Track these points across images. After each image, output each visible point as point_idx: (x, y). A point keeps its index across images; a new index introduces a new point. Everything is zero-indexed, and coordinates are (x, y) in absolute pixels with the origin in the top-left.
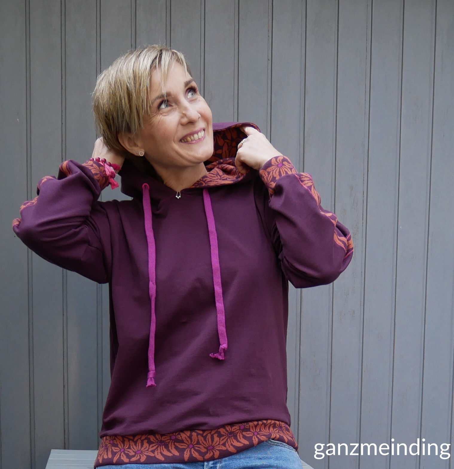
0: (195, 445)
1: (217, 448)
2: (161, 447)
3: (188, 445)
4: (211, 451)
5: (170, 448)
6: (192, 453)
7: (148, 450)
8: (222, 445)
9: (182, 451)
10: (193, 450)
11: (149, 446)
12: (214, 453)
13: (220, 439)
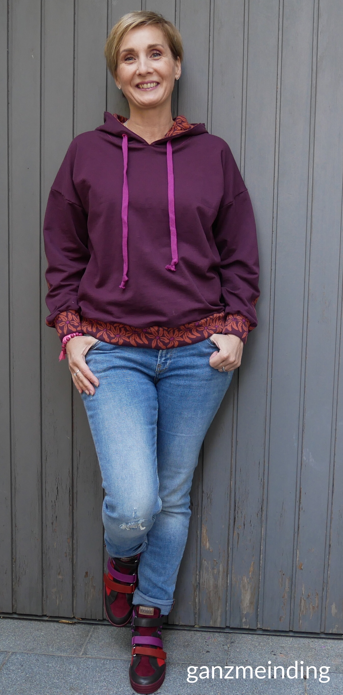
0: (161, 337)
1: (176, 339)
2: (135, 335)
3: (156, 337)
4: (172, 342)
5: (142, 337)
6: (158, 343)
7: (125, 336)
8: (180, 337)
9: (150, 340)
10: (158, 341)
11: (126, 333)
12: (174, 343)
13: (179, 333)
